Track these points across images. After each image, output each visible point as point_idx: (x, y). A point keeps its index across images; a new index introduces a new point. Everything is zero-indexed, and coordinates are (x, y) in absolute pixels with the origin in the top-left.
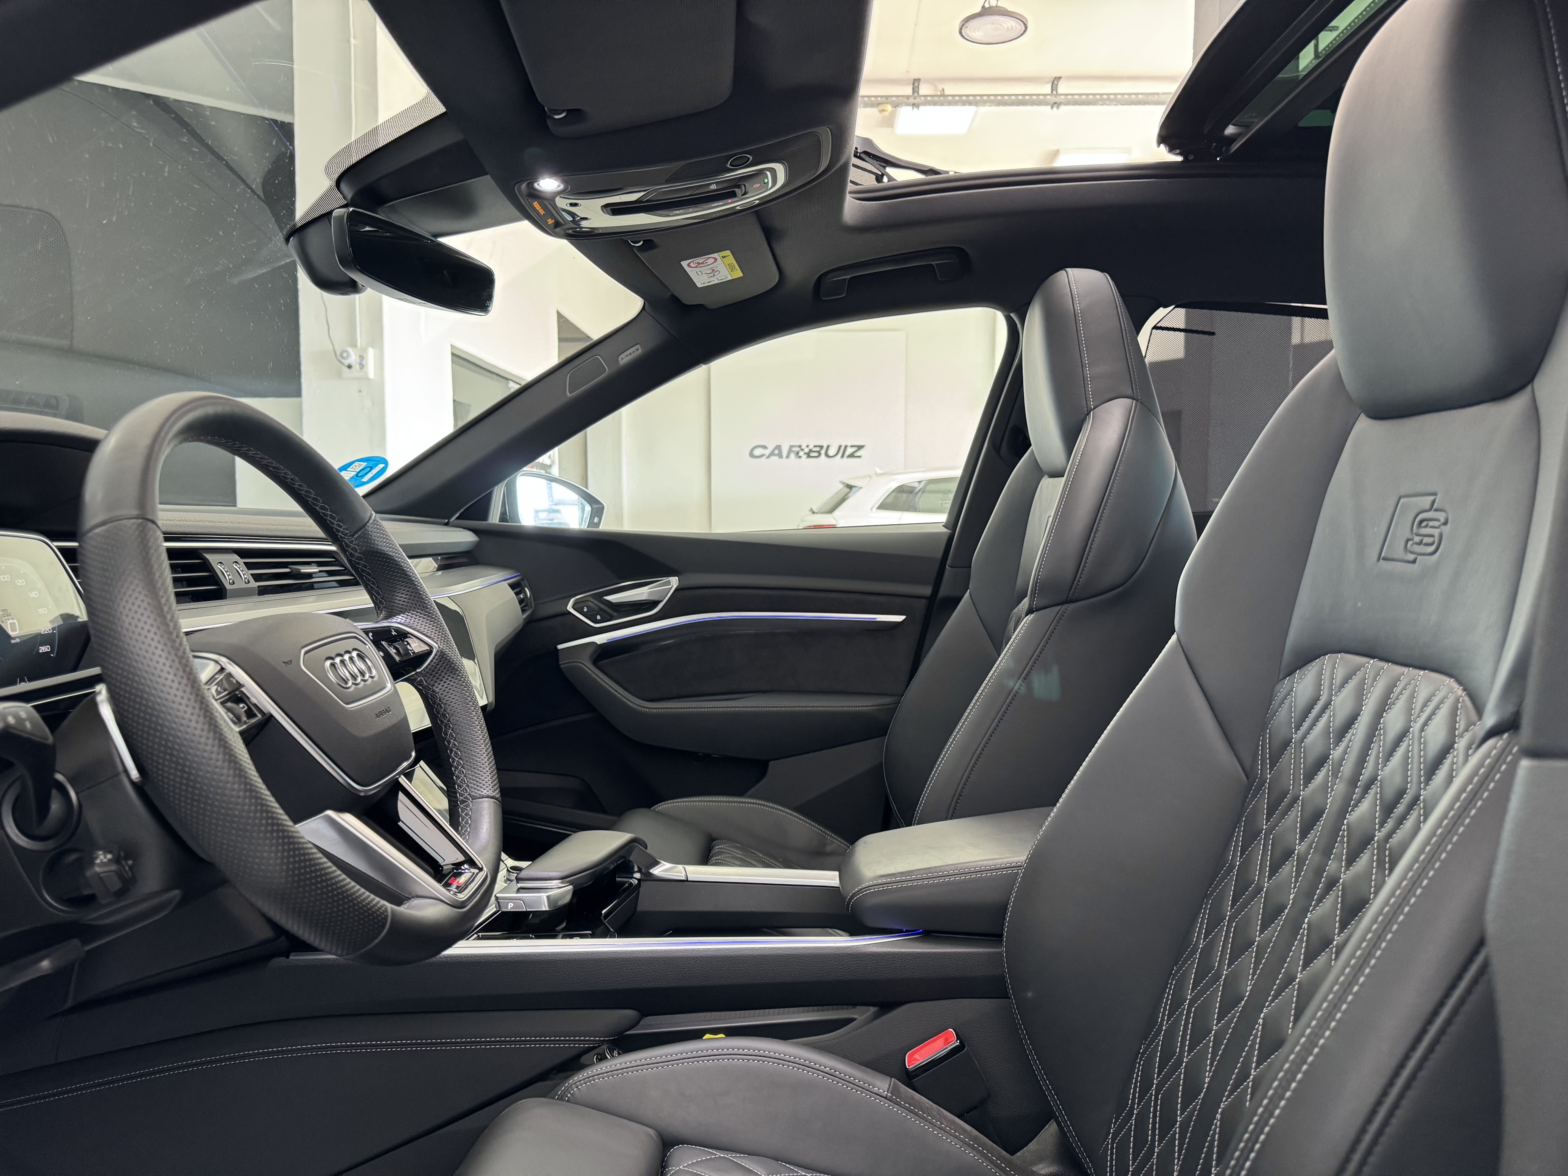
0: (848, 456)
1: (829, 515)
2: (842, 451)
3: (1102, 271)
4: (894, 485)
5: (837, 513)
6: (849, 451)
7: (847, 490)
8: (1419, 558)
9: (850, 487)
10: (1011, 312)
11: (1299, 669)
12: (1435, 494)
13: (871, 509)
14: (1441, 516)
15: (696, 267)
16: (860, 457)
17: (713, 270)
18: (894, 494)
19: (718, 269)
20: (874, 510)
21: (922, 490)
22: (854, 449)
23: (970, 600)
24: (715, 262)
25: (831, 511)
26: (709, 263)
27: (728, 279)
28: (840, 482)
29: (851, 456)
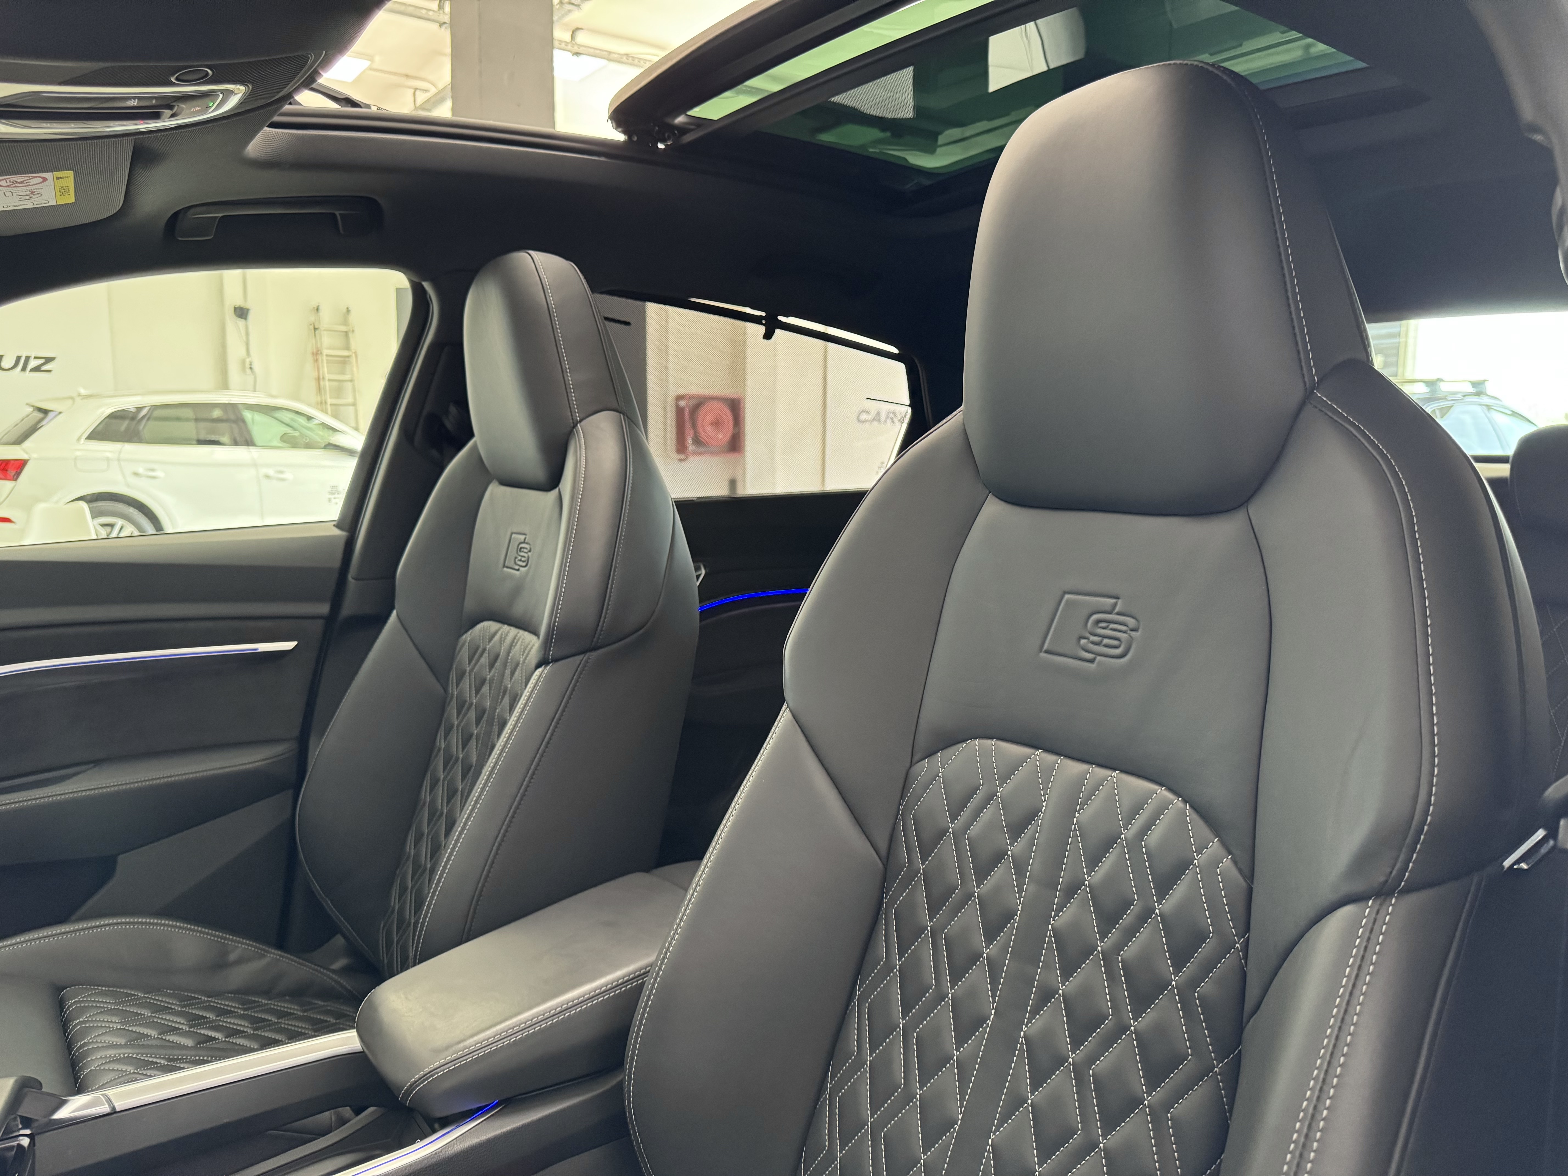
0: (32, 370)
1: (17, 447)
2: (21, 363)
3: (567, 258)
4: (109, 411)
5: (27, 444)
6: (33, 363)
7: (41, 415)
8: (1098, 658)
9: (45, 412)
10: (425, 280)
11: (942, 750)
12: (1118, 598)
13: (79, 439)
14: (1131, 622)
15: (8, 186)
16: (49, 371)
17: (33, 192)
18: (107, 420)
19: (41, 191)
20: (82, 441)
21: (148, 416)
22: (41, 361)
23: (399, 625)
24: (43, 182)
25: (19, 441)
26: (30, 184)
27: (50, 204)
28: (27, 404)
29: (37, 369)
